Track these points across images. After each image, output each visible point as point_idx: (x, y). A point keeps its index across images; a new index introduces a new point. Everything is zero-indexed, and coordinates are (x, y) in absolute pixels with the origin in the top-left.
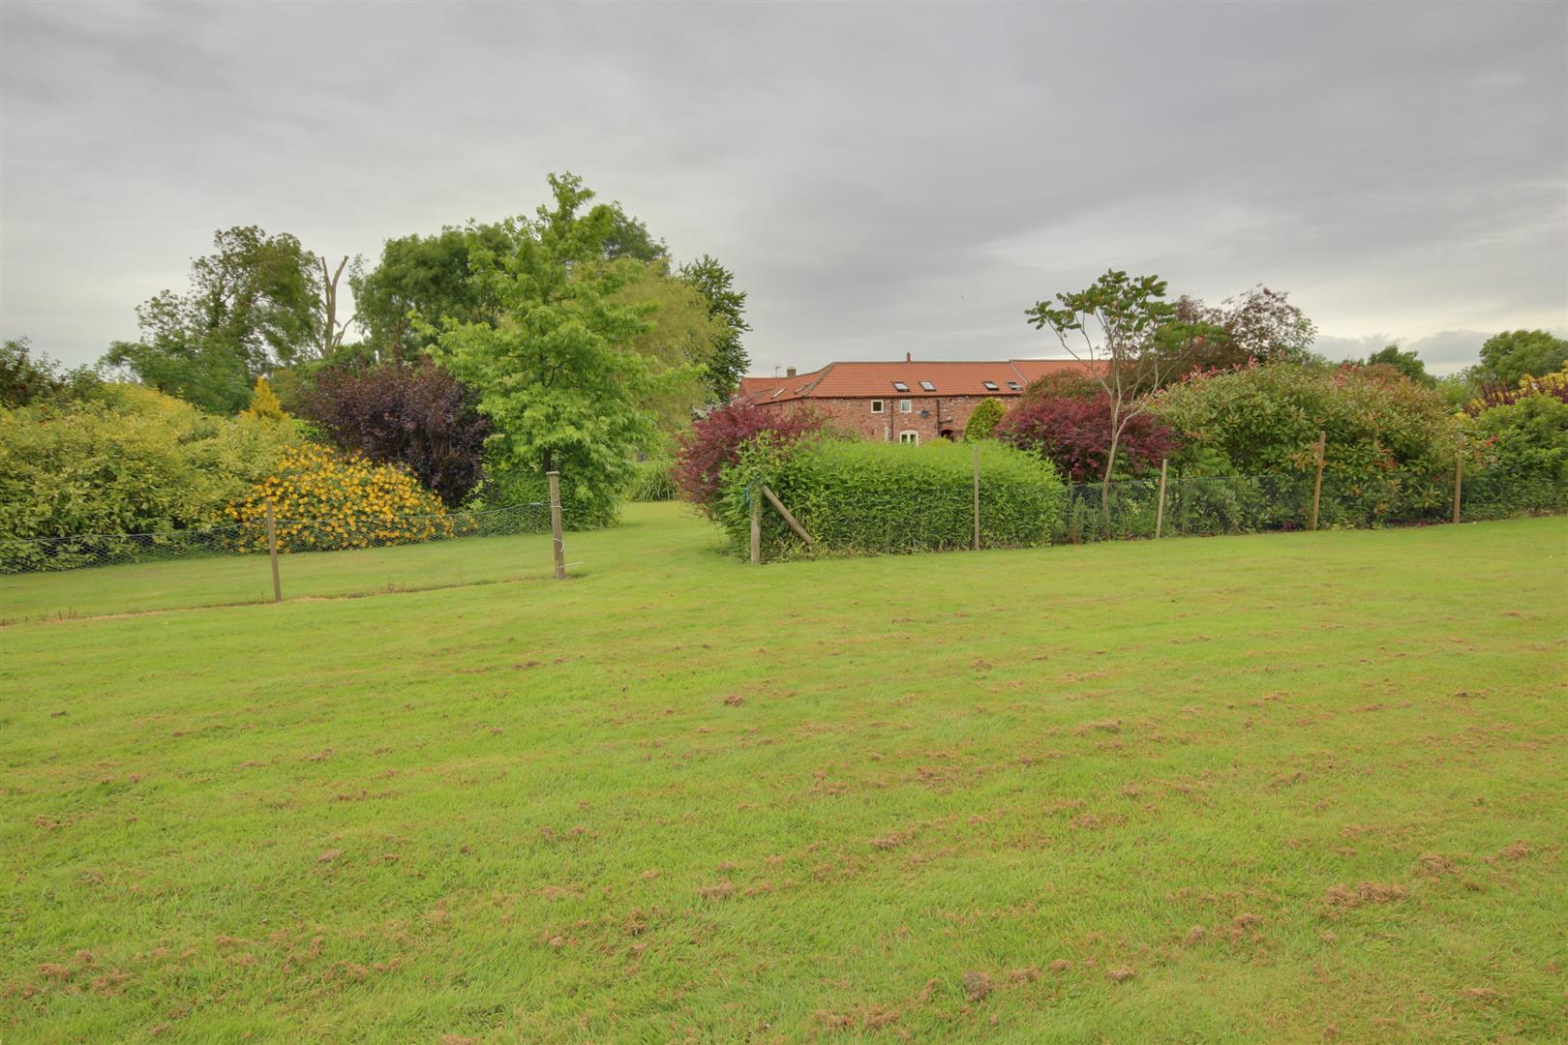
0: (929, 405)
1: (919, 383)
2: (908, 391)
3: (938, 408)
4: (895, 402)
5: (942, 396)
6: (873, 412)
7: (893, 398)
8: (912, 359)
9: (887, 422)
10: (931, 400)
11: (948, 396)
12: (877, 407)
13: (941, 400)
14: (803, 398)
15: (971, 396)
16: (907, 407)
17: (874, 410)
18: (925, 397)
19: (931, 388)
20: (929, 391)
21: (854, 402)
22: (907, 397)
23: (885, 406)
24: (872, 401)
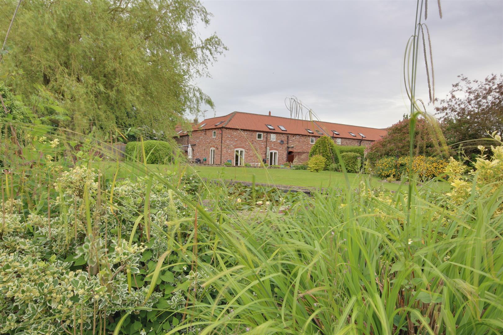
0: (284, 138)
1: (278, 126)
2: (274, 129)
3: (288, 140)
4: (269, 135)
5: (290, 134)
6: (257, 139)
7: (267, 132)
8: (271, 115)
9: (264, 145)
10: (285, 136)
11: (292, 134)
12: (259, 136)
13: (289, 136)
14: (222, 128)
15: (303, 135)
16: (273, 137)
17: (258, 138)
18: (282, 134)
19: (284, 129)
20: (282, 130)
21: (248, 133)
22: (274, 133)
23: (263, 136)
24: (258, 133)
